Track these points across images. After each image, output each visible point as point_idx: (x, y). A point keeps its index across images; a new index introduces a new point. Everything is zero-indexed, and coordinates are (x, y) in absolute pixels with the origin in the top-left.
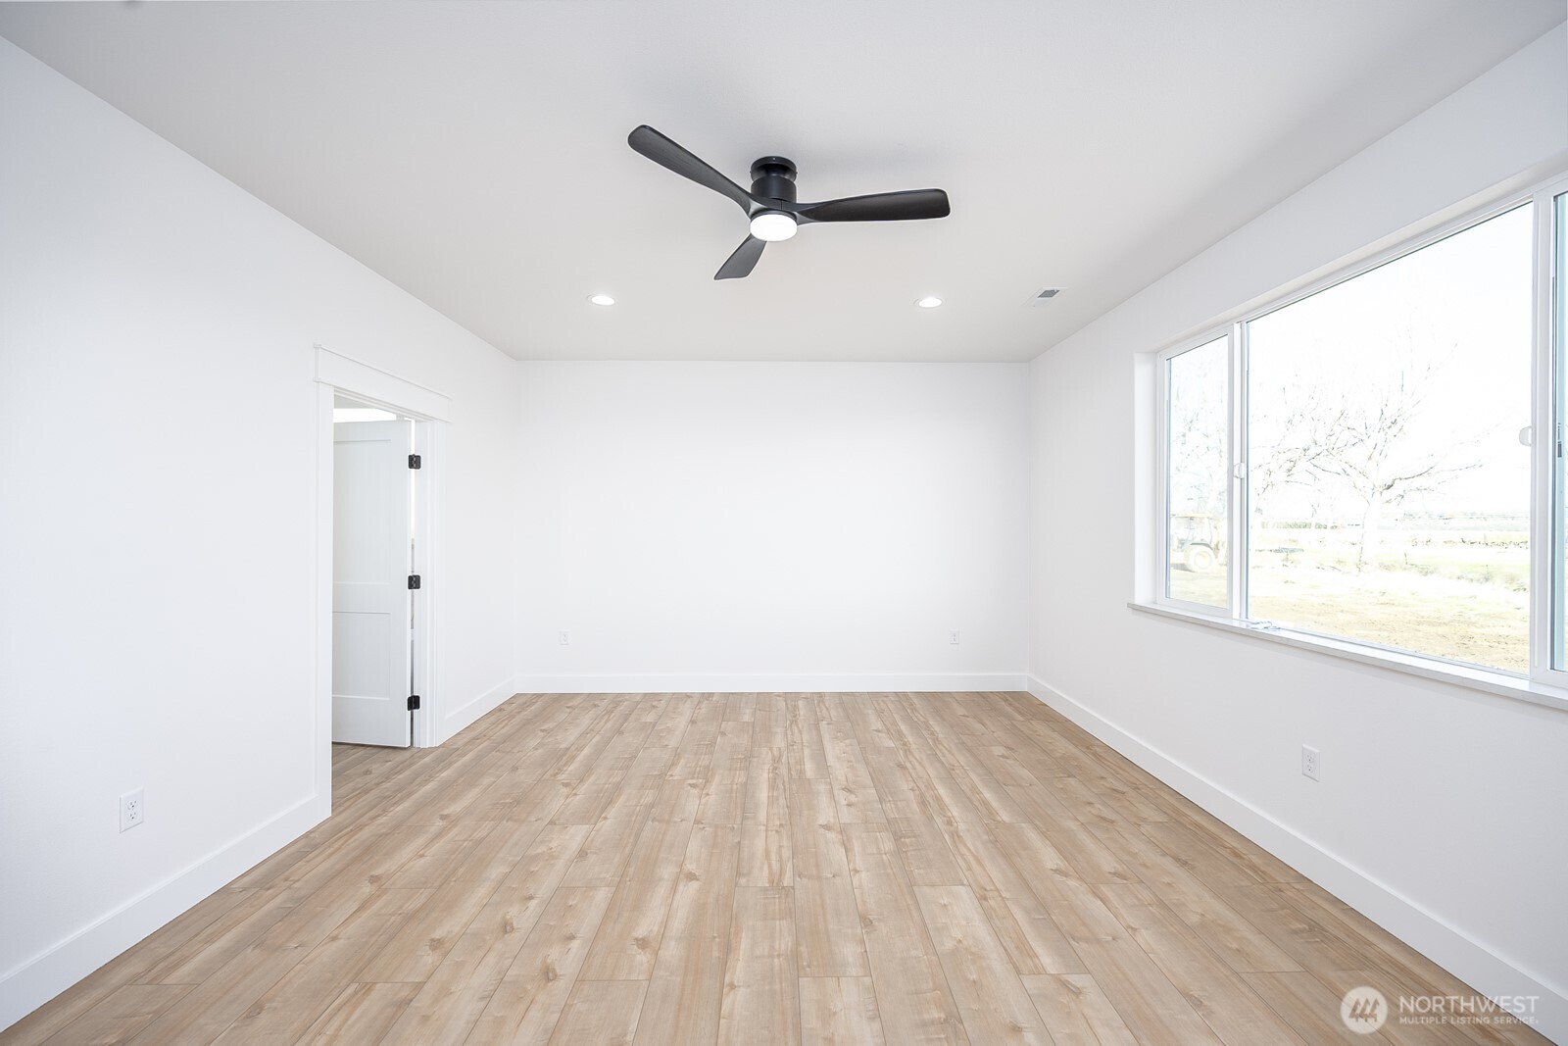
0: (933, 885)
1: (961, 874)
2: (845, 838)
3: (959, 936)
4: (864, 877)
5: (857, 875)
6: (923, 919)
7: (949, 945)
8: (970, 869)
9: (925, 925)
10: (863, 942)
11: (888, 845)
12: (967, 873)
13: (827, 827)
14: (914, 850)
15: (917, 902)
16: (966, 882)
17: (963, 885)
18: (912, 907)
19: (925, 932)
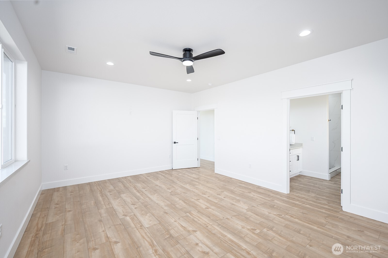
0: (155, 225)
1: (148, 230)
2: (186, 229)
3: (146, 217)
4: (172, 220)
5: (174, 221)
6: (155, 217)
7: (148, 215)
8: (146, 233)
9: (154, 216)
10: (164, 210)
11: (172, 232)
12: (146, 231)
13: (195, 231)
14: (164, 233)
15: (157, 220)
16: (146, 229)
17: (147, 228)
18: (158, 218)
19: (153, 215)
